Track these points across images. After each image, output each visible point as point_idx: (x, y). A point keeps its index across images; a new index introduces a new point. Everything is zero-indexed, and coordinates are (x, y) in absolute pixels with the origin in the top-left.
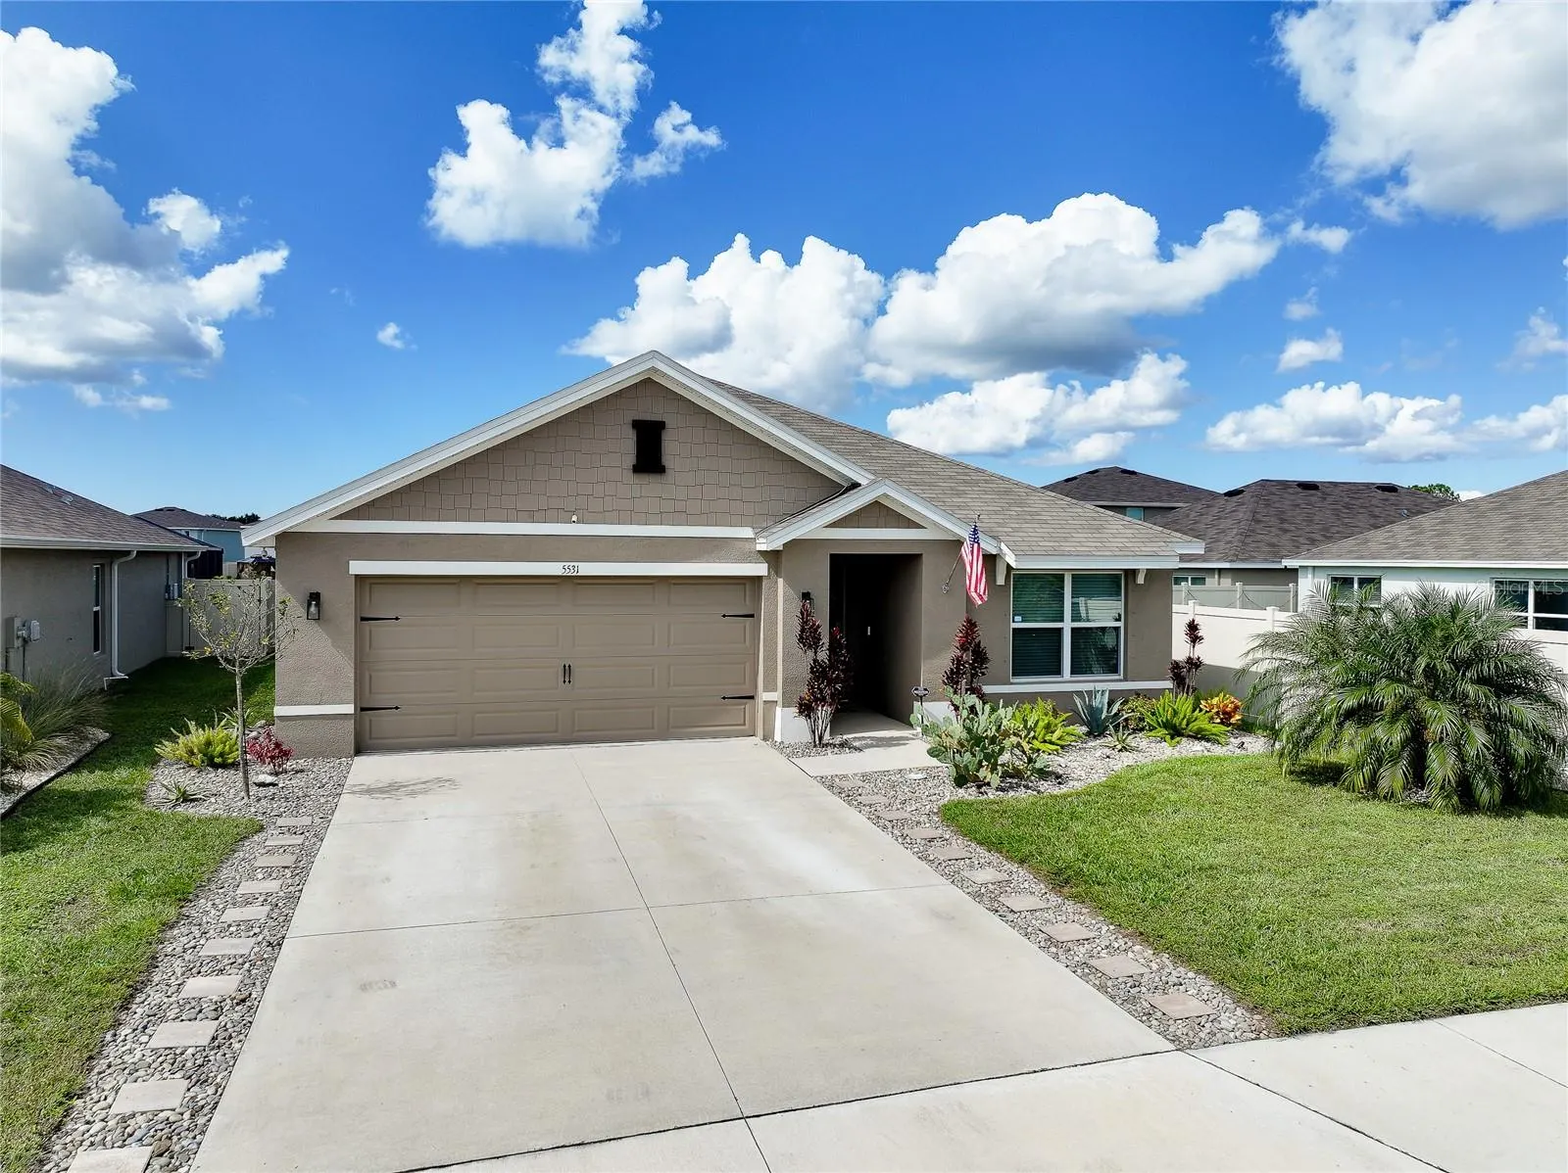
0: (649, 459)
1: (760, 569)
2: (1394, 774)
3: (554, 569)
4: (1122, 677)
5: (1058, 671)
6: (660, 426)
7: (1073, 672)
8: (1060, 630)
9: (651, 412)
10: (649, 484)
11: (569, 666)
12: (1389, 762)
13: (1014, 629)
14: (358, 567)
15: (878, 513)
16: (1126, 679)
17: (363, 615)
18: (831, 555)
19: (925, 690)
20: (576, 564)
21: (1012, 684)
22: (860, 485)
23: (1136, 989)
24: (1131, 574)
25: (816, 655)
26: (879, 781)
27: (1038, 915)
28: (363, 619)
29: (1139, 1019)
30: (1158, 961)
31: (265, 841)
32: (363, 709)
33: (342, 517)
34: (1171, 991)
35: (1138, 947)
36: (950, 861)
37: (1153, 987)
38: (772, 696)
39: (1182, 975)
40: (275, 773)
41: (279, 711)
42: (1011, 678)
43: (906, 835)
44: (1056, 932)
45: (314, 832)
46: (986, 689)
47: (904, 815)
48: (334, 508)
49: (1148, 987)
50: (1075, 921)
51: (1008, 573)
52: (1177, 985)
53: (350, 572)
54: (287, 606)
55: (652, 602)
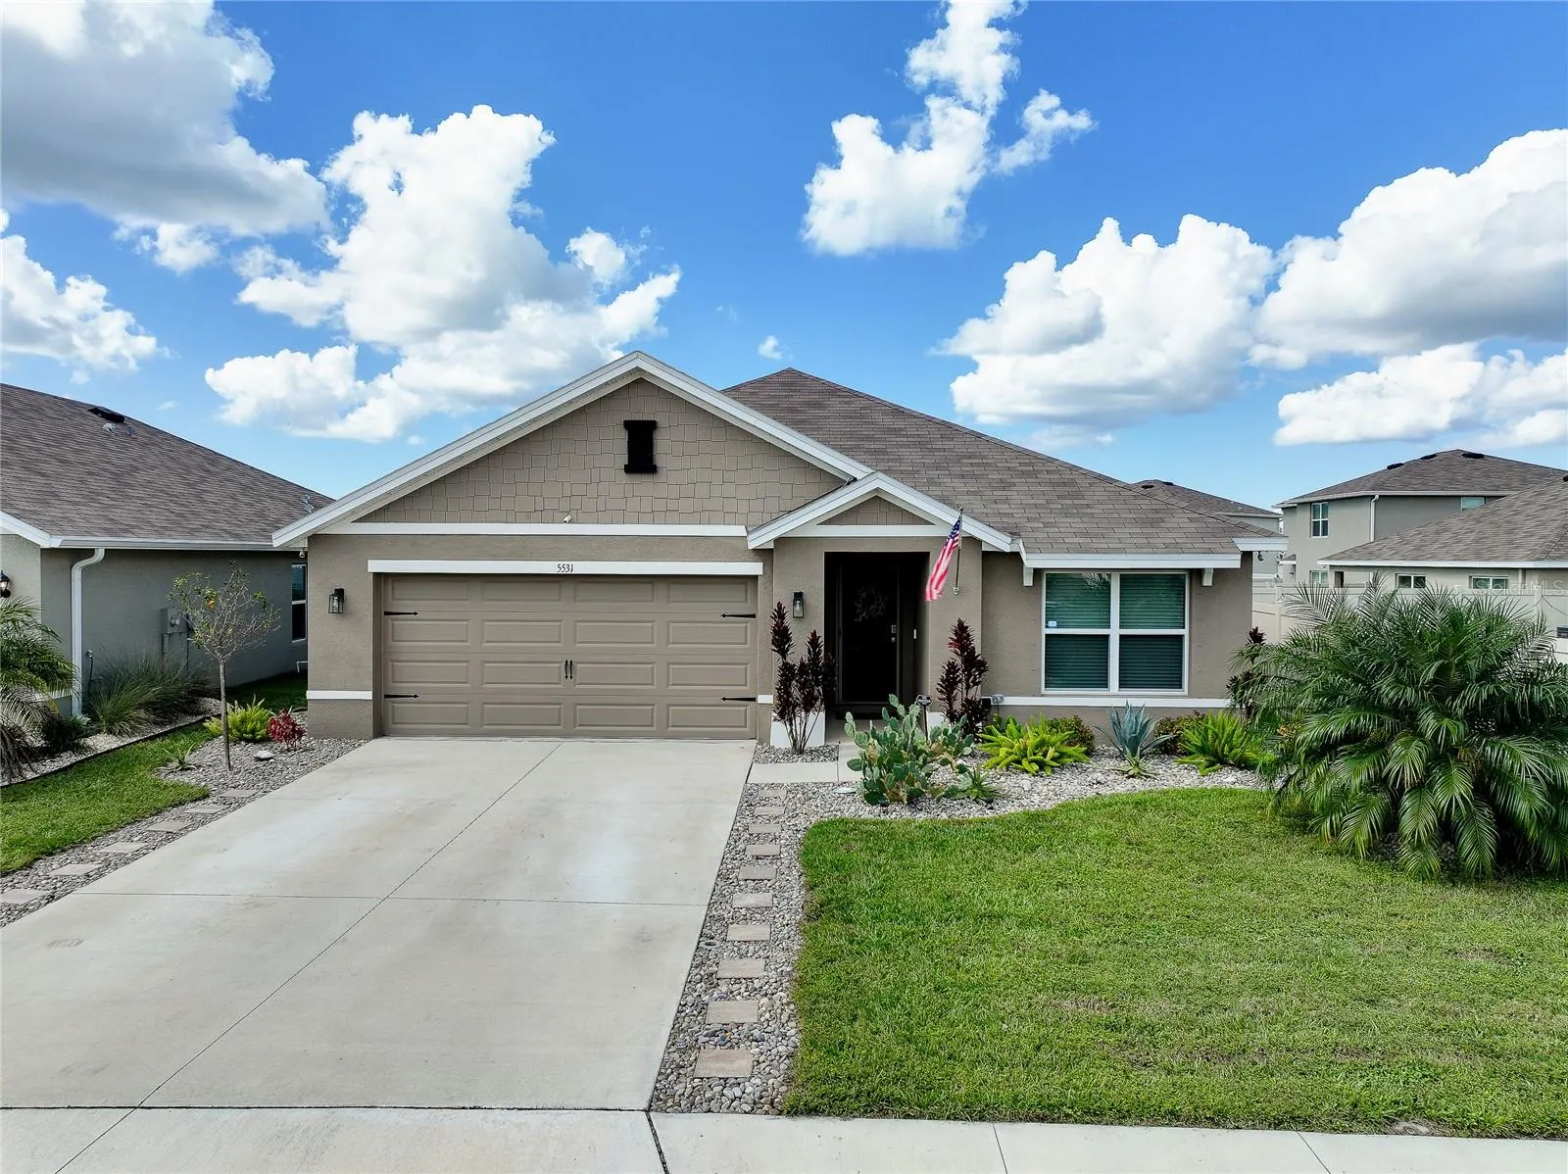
0: (641, 459)
1: (755, 568)
2: (1358, 826)
3: (550, 567)
4: (1186, 692)
5: (1105, 684)
6: (651, 426)
7: (1123, 684)
8: (1106, 638)
9: (641, 412)
10: (643, 483)
11: (571, 662)
13: (1046, 635)
14: (377, 566)
15: (877, 506)
16: (1190, 696)
17: (387, 610)
18: (826, 553)
19: (928, 698)
20: (570, 563)
21: (1042, 696)
22: (855, 479)
23: (707, 1039)
24: (1197, 574)
25: (784, 657)
26: (803, 793)
27: (744, 947)
28: (387, 613)
29: (663, 1071)
30: (779, 1011)
31: (191, 809)
32: (387, 696)
33: (361, 520)
34: (742, 1045)
35: (782, 994)
36: (746, 880)
37: (728, 1038)
38: (767, 699)
39: (782, 1030)
40: (288, 750)
41: (310, 694)
42: (1043, 690)
43: (744, 850)
44: (730, 967)
45: (240, 803)
46: (1009, 701)
47: (774, 829)
48: (353, 512)
49: (723, 1039)
50: (768, 957)
51: (1037, 572)
52: (756, 1041)
53: (369, 570)
54: (317, 601)
55: (650, 600)
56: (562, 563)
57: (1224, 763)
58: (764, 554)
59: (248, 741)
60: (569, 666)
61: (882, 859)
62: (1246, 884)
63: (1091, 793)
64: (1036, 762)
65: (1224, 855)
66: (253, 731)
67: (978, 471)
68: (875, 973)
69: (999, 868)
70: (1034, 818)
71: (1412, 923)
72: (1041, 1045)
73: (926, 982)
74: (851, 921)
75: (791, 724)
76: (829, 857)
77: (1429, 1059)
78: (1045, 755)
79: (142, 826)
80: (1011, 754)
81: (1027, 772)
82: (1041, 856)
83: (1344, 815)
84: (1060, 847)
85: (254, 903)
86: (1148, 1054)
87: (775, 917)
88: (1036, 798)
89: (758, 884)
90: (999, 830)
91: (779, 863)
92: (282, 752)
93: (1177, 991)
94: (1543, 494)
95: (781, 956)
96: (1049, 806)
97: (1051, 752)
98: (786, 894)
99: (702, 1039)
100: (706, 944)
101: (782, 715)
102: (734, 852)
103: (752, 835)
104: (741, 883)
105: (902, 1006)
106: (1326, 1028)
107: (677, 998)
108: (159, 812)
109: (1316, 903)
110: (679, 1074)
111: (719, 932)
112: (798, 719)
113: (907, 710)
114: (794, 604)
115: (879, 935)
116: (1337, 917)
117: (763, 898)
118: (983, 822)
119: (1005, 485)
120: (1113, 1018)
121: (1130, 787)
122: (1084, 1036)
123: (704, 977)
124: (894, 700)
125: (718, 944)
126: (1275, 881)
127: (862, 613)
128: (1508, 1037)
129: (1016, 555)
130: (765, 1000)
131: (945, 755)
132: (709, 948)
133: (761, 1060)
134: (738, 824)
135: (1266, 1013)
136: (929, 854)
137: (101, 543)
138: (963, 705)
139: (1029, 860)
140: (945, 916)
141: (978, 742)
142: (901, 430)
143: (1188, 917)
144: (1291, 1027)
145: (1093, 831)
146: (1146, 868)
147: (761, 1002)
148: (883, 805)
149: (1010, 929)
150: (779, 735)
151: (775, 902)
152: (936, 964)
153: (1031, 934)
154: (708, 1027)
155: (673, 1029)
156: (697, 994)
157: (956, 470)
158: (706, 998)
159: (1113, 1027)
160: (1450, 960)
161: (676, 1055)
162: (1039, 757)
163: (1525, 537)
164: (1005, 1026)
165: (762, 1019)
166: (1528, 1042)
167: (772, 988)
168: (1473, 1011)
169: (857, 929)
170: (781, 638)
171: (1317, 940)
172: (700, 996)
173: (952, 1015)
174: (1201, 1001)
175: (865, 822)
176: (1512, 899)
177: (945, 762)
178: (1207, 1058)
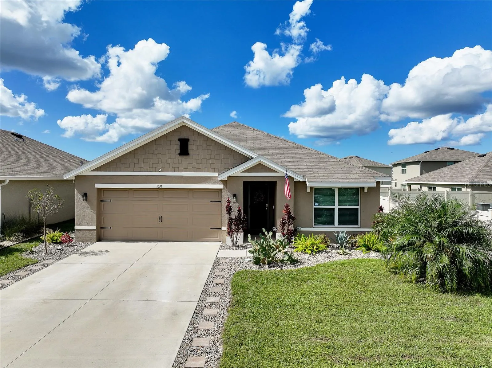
0: (184, 151)
1: (221, 186)
2: (412, 273)
3: (154, 186)
4: (359, 226)
5: (333, 224)
6: (187, 140)
7: (339, 224)
8: (334, 209)
9: (184, 136)
10: (184, 159)
11: (161, 217)
12: (412, 267)
13: (315, 208)
14: (98, 186)
15: (260, 167)
16: (360, 228)
17: (102, 200)
18: (244, 182)
19: (276, 229)
20: (161, 185)
21: (313, 227)
22: (253, 158)
23: (191, 352)
24: (363, 188)
25: (230, 216)
26: (234, 260)
27: (208, 317)
29: (174, 365)
30: (217, 342)
31: (31, 267)
32: (101, 228)
33: (93, 171)
34: (202, 355)
35: (219, 335)
36: (212, 292)
37: (198, 352)
38: (225, 229)
39: (217, 349)
40: (68, 246)
41: (76, 227)
43: (213, 281)
44: (203, 325)
45: (48, 265)
46: (303, 229)
47: (223, 273)
48: (90, 168)
49: (196, 352)
50: (216, 321)
51: (311, 188)
52: (208, 353)
53: (95, 187)
54: (78, 197)
55: (188, 197)
56: (158, 185)
57: (371, 250)
58: (223, 182)
59: (54, 243)
60: (161, 218)
61: (257, 285)
62: (376, 293)
63: (328, 261)
64: (311, 250)
65: (369, 282)
66: (57, 240)
67: (294, 155)
68: (249, 328)
69: (295, 288)
70: (309, 269)
71: (429, 307)
72: (304, 354)
73: (267, 331)
74: (244, 308)
75: (232, 237)
76: (240, 284)
77: (434, 359)
78: (313, 248)
79: (13, 274)
80: (303, 247)
81: (308, 253)
82: (310, 284)
83: (408, 269)
84: (316, 280)
85: (45, 302)
86: (340, 357)
87: (220, 306)
88: (310, 262)
89: (216, 294)
90: (296, 274)
91: (223, 286)
92: (65, 247)
93: (350, 333)
94: (472, 161)
95: (220, 320)
96: (314, 265)
97: (315, 247)
98: (224, 298)
99: (189, 352)
100: (196, 316)
101: (229, 234)
102: (209, 282)
103: (215, 276)
104: (210, 293)
105: (258, 340)
106: (400, 347)
107: (183, 337)
108: (20, 268)
109: (399, 300)
110: (180, 366)
111: (201, 311)
112: (234, 236)
113: (268, 233)
114: (233, 198)
115: (253, 313)
116: (405, 305)
117: (217, 299)
118: (291, 271)
119: (302, 159)
120: (329, 344)
121: (340, 258)
122: (318, 350)
123: (193, 328)
124: (264, 230)
125: (200, 316)
126: (385, 292)
127: (257, 200)
128: (460, 350)
129: (305, 182)
130: (213, 337)
131: (280, 249)
132: (196, 317)
133: (208, 360)
134: (212, 272)
135: (380, 341)
136: (273, 283)
137: (8, 178)
138: (287, 231)
139: (305, 285)
140: (276, 306)
141: (292, 243)
142: (269, 141)
143: (356, 305)
144: (388, 347)
145: (327, 274)
146: (343, 287)
147: (211, 338)
148: (260, 265)
149: (297, 310)
150: (228, 241)
151: (220, 300)
152: (271, 324)
153: (304, 313)
154: (192, 348)
155: (180, 348)
156: (190, 335)
157: (286, 154)
158: (193, 337)
159: (328, 347)
160: (442, 321)
161: (180, 359)
162: (311, 248)
163: (467, 174)
164: (292, 347)
165: (211, 345)
166: (467, 352)
167: (215, 333)
168: (449, 340)
169: (246, 311)
170: (229, 209)
171: (398, 314)
172: (191, 336)
173: (274, 343)
174: (358, 337)
175: (253, 271)
176: (462, 298)
177: (280, 251)
178: (359, 359)
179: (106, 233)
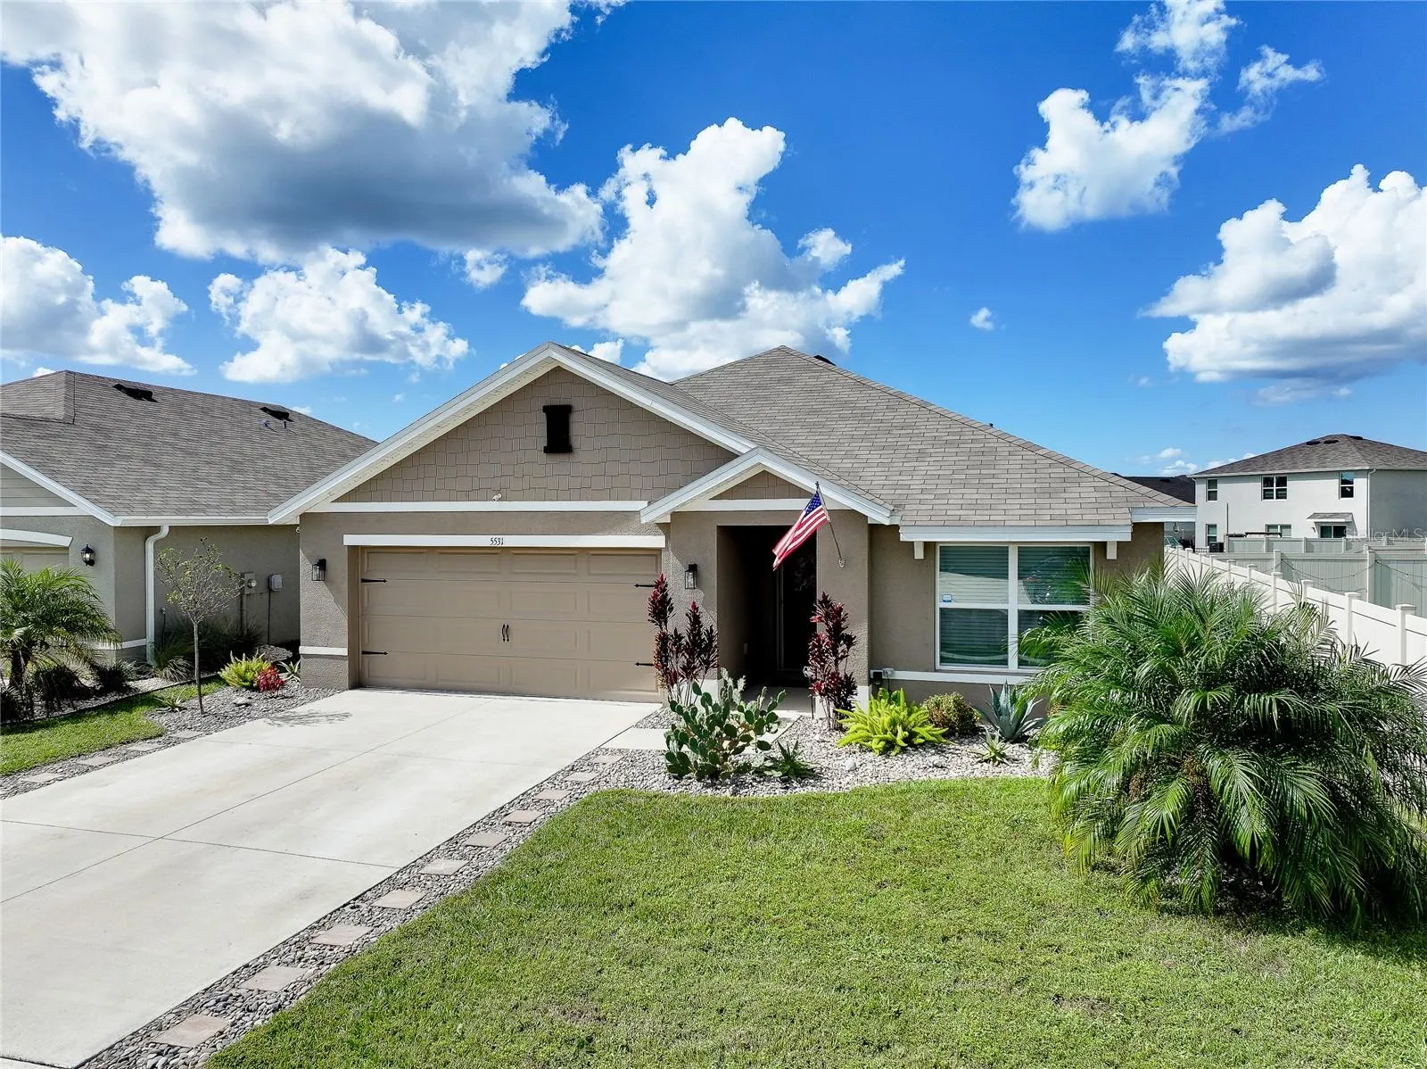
0: (559, 441)
1: (658, 541)
3: (484, 541)
5: (1001, 661)
6: (567, 410)
7: (1022, 663)
8: (1003, 612)
9: (558, 397)
10: (559, 462)
11: (508, 626)
13: (940, 609)
14: (350, 540)
15: (764, 483)
17: (364, 578)
18: (719, 527)
20: (500, 536)
21: (936, 671)
22: (739, 454)
23: (215, 1003)
24: (1101, 547)
25: (661, 628)
26: (633, 760)
27: (376, 913)
28: (363, 581)
30: (306, 982)
31: (135, 746)
32: (364, 653)
33: (338, 500)
34: (232, 1014)
36: (468, 846)
37: (230, 1006)
39: (284, 1003)
40: (266, 699)
41: (302, 650)
42: (938, 666)
43: (508, 815)
44: (335, 933)
45: (178, 742)
46: (901, 675)
48: (331, 493)
49: (227, 1005)
50: (379, 926)
51: (929, 545)
52: (248, 1010)
53: (345, 544)
54: (306, 568)
55: (573, 571)
56: (494, 537)
58: (664, 528)
60: (506, 629)
64: (885, 741)
81: (872, 750)
87: (441, 886)
89: (472, 851)
95: (389, 926)
97: (900, 733)
98: (480, 864)
99: (211, 1003)
100: (352, 907)
102: (496, 817)
103: (534, 799)
104: (461, 848)
111: (378, 896)
114: (689, 575)
119: (920, 455)
121: (967, 772)
123: (301, 940)
125: (363, 907)
127: (803, 582)
129: (894, 528)
130: (314, 969)
131: (750, 732)
132: (349, 911)
133: (226, 1031)
134: (536, 789)
137: (166, 521)
147: (308, 972)
151: (461, 871)
154: (233, 991)
155: (206, 989)
158: (273, 962)
161: (171, 1017)
162: (889, 735)
165: (284, 989)
167: (336, 958)
170: (663, 609)
177: (747, 739)
179: (377, 666)
